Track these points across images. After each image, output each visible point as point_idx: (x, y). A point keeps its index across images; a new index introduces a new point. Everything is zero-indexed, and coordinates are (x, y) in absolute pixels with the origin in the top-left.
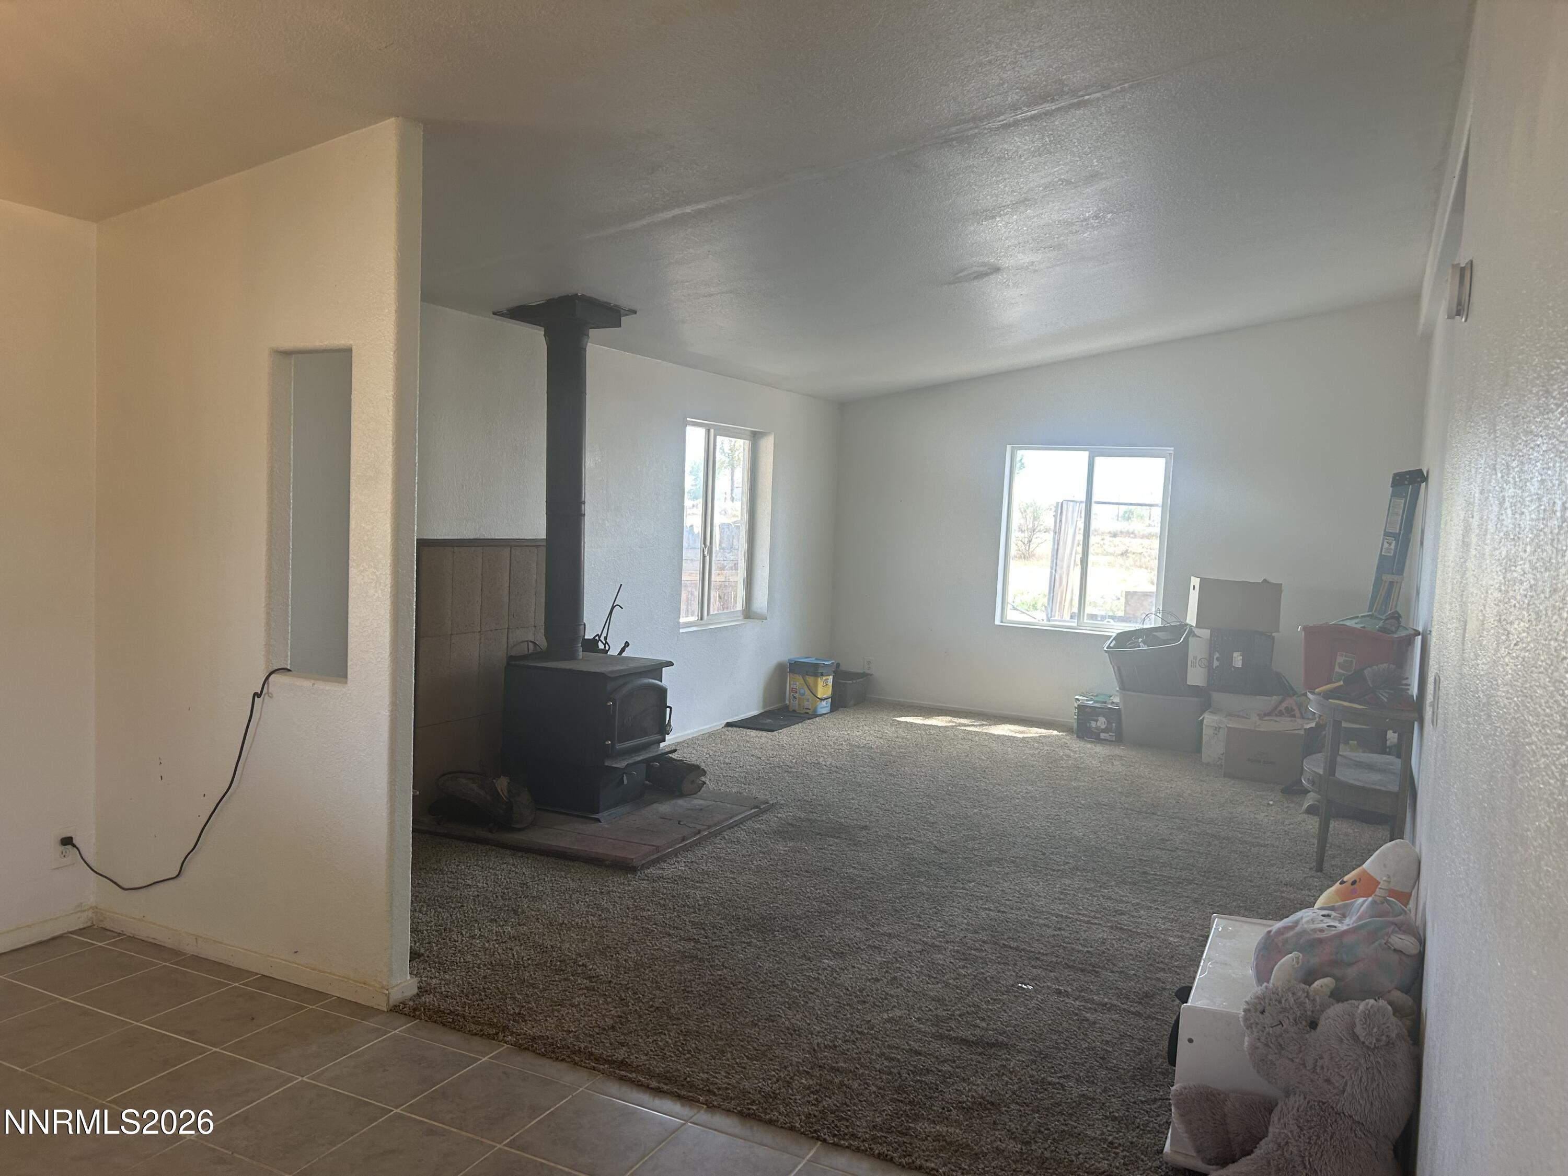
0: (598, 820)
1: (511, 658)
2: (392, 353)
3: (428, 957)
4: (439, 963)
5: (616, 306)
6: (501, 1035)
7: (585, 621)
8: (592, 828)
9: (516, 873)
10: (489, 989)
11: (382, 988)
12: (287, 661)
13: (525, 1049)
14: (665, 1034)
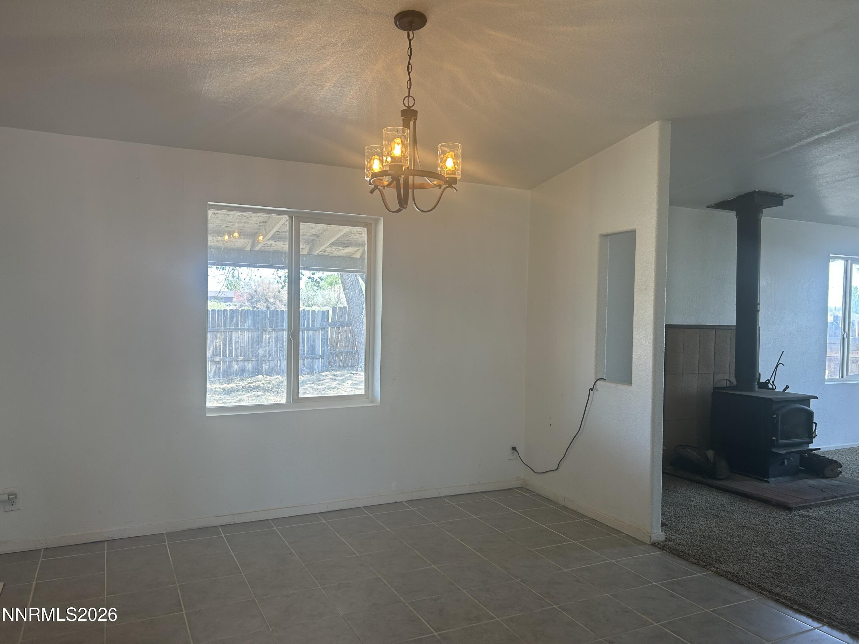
0: (768, 482)
1: (715, 388)
2: (655, 230)
3: (670, 526)
4: (676, 530)
5: (780, 194)
6: (708, 567)
7: (760, 371)
8: (765, 485)
9: (718, 499)
10: (702, 546)
11: (648, 533)
12: (604, 375)
13: (722, 575)
14: (805, 587)
